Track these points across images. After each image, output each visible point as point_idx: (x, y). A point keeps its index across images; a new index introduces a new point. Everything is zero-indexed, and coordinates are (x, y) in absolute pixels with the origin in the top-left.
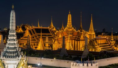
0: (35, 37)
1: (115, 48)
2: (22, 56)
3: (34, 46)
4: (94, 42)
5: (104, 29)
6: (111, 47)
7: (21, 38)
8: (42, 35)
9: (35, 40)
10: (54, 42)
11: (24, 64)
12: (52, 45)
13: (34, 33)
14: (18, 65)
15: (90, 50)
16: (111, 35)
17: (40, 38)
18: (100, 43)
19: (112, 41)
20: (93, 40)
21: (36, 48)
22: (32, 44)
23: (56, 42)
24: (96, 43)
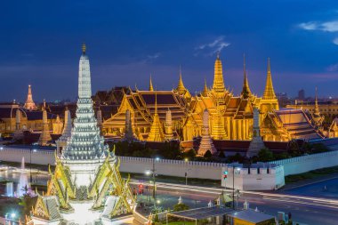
0: (142, 114)
1: (325, 133)
2: (107, 154)
3: (141, 134)
4: (275, 119)
5: (302, 91)
6: (314, 132)
7: (113, 117)
8: (159, 109)
9: (143, 120)
10: (186, 123)
11: (111, 171)
12: (182, 130)
13: (141, 105)
14: (97, 175)
15: (266, 140)
16: (314, 103)
17: (153, 114)
18: (287, 122)
19: (316, 116)
20: (273, 117)
21: (145, 137)
22: (136, 130)
23: (189, 122)
24: (278, 124)
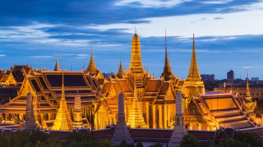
0: (47, 98)
1: (257, 121)
3: (44, 122)
4: (201, 104)
6: (245, 119)
8: (66, 92)
9: (47, 105)
10: (98, 108)
12: (93, 117)
13: (45, 88)
15: (191, 128)
16: (246, 86)
17: (60, 98)
18: (215, 108)
19: (247, 102)
20: (198, 102)
21: (50, 125)
22: (39, 116)
23: (101, 107)
24: (205, 110)
